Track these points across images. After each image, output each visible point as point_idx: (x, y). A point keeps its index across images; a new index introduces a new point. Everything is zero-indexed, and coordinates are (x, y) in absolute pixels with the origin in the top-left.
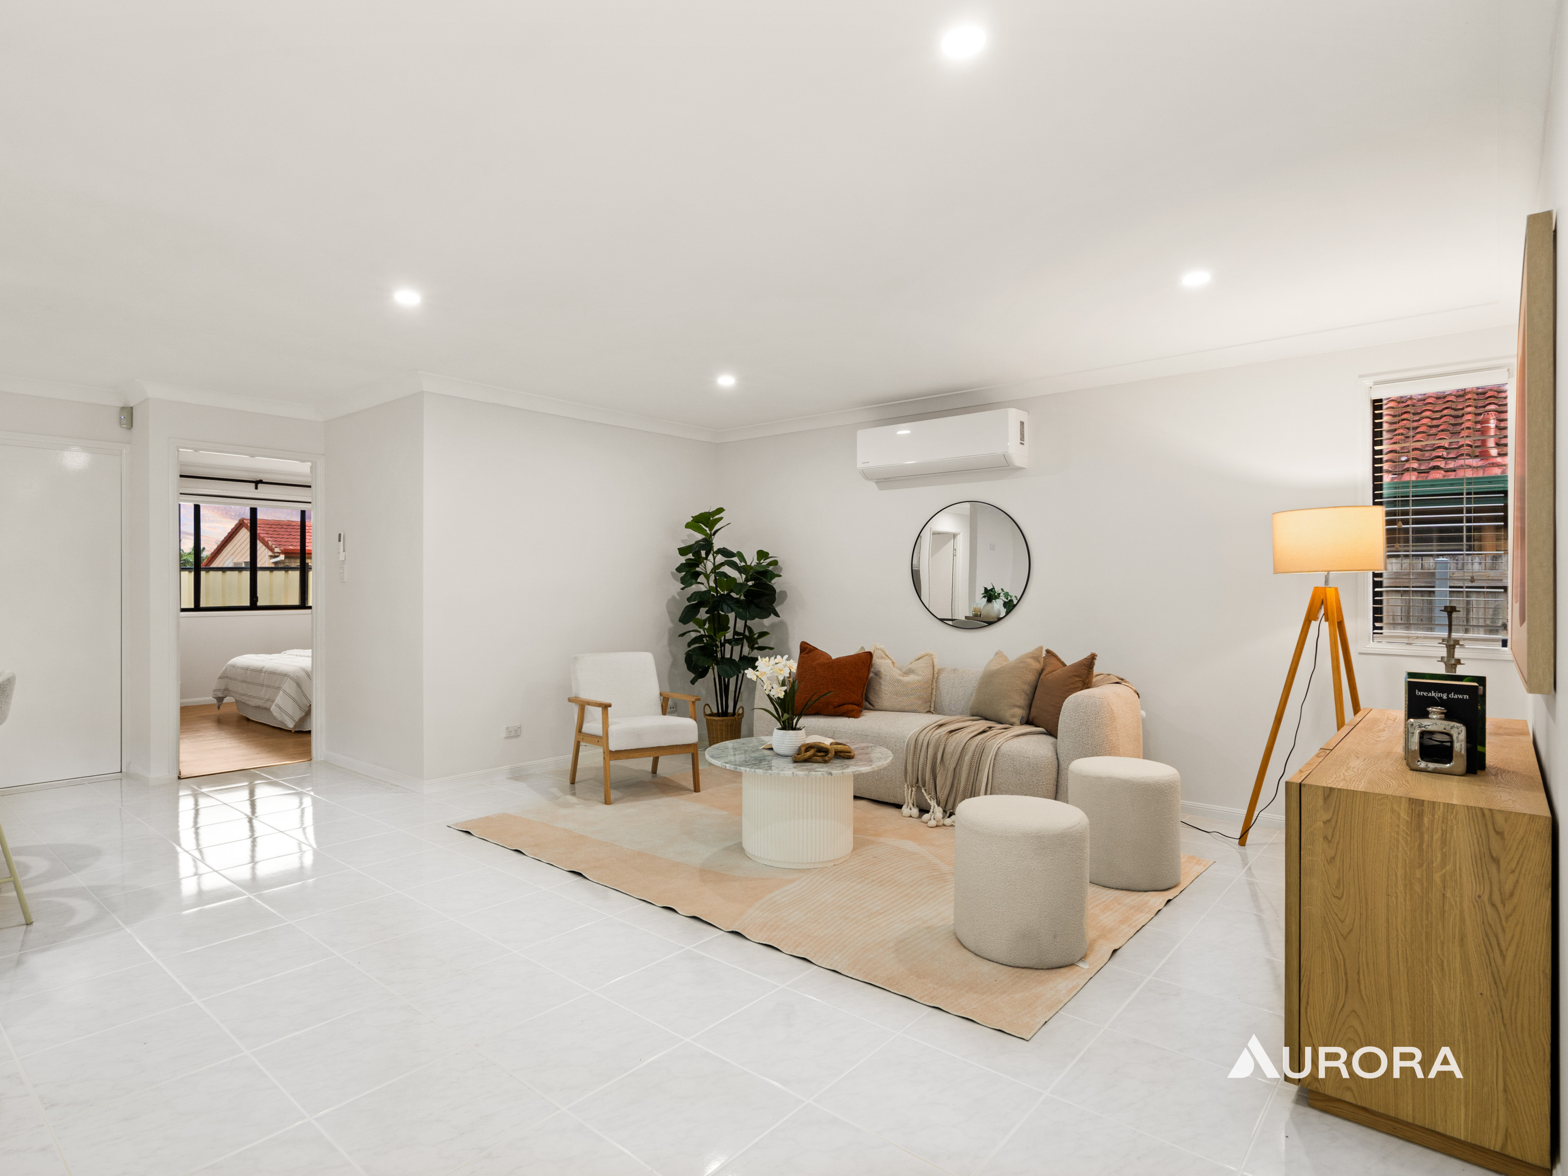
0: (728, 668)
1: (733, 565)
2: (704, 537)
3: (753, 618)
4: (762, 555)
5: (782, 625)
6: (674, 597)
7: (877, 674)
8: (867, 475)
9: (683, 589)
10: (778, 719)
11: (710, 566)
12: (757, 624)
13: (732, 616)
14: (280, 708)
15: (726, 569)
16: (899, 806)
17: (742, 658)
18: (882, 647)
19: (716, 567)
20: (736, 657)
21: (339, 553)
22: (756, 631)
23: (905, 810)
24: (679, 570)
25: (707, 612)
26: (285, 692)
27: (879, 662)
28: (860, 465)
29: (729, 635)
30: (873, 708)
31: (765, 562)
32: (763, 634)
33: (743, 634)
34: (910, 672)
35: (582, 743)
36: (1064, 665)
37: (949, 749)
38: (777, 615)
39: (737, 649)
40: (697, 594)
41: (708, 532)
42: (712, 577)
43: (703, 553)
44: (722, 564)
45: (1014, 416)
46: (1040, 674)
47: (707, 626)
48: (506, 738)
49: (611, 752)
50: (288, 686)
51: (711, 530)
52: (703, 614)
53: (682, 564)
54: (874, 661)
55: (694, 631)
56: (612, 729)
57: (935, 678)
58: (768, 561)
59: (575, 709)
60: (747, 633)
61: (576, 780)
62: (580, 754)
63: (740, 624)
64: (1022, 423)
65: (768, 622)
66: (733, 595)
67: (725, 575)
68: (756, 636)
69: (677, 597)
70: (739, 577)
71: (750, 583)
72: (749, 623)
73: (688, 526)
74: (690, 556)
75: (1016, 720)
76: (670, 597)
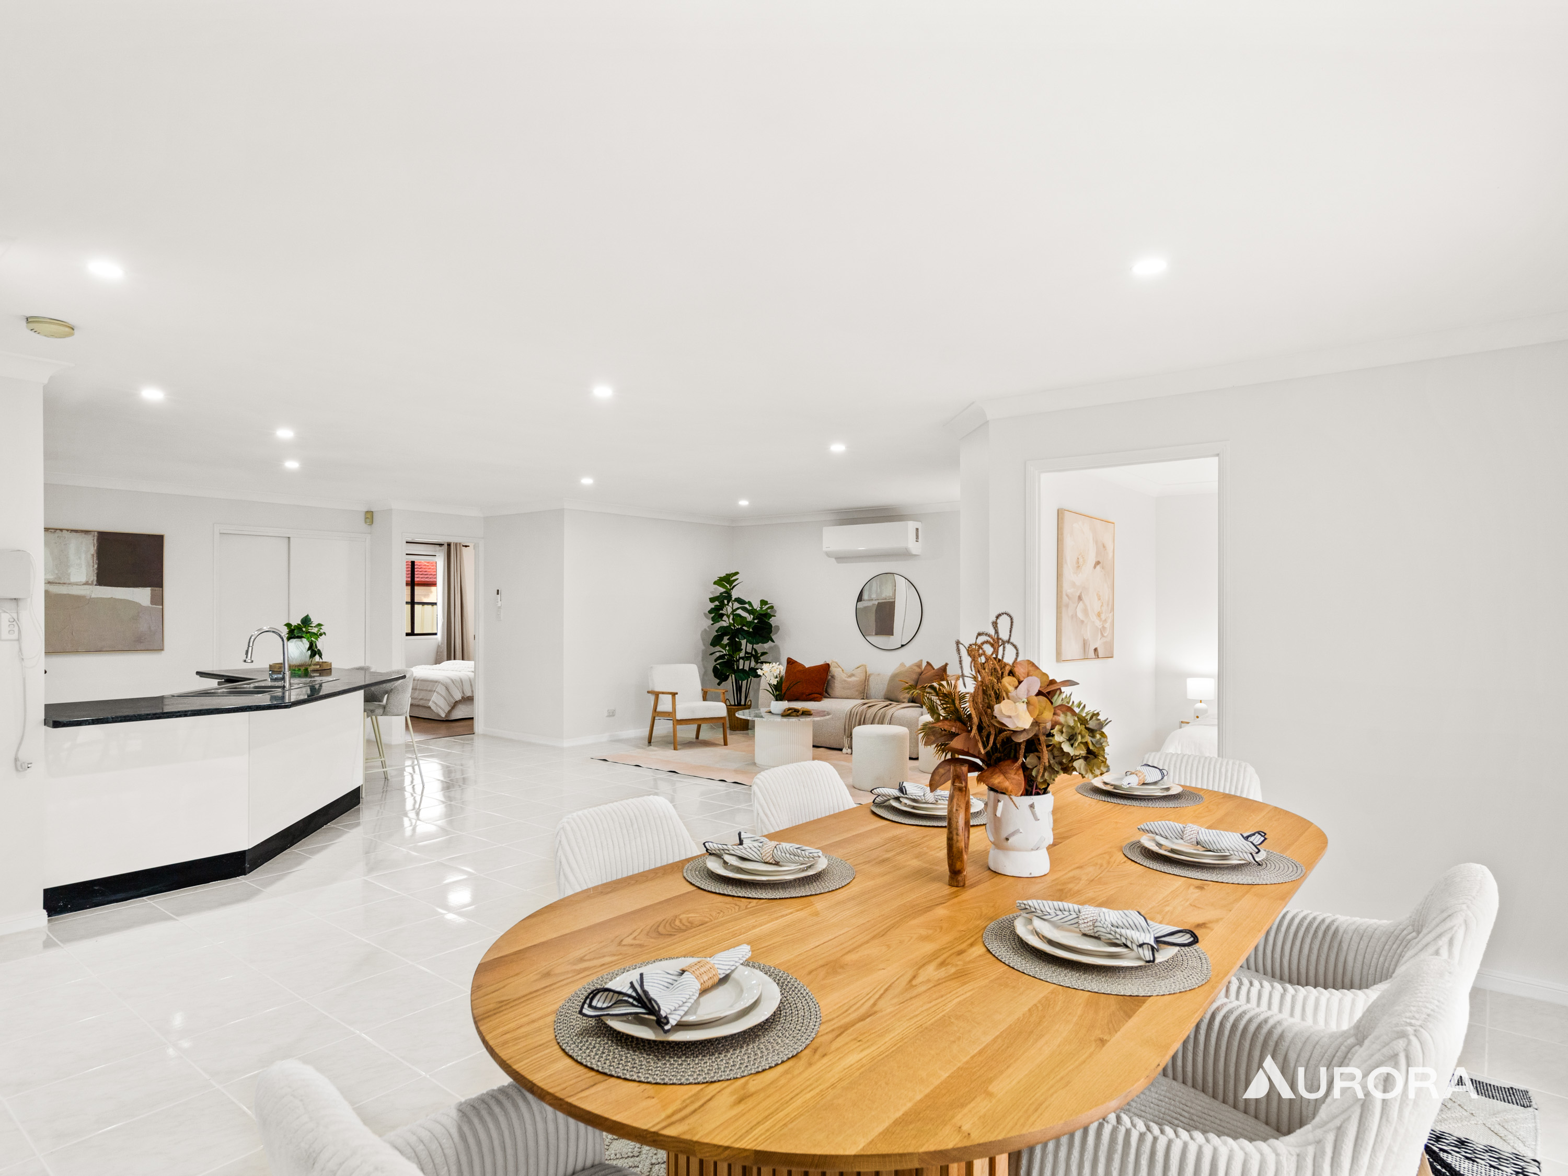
0: (742, 675)
1: (745, 609)
2: (725, 590)
3: (757, 643)
4: (763, 602)
5: (777, 647)
6: (705, 630)
7: (833, 677)
8: (828, 555)
9: (712, 624)
10: (774, 695)
11: (730, 610)
12: (760, 647)
13: (744, 642)
14: (436, 704)
15: (740, 612)
16: (841, 750)
17: (751, 669)
18: (836, 660)
19: (734, 611)
20: (747, 668)
21: (498, 602)
22: (759, 651)
23: (844, 751)
24: (710, 612)
25: (728, 639)
26: (438, 693)
27: (834, 670)
28: (825, 549)
29: (742, 654)
30: (829, 696)
31: (765, 608)
32: (763, 654)
33: (751, 653)
34: (852, 675)
35: (656, 718)
36: (934, 669)
37: (868, 716)
38: (773, 641)
39: (747, 663)
40: (721, 628)
41: (729, 587)
42: (731, 617)
43: (726, 602)
44: (738, 609)
45: (911, 525)
46: (920, 675)
47: (727, 648)
48: (607, 716)
49: (678, 720)
50: (441, 689)
51: (730, 586)
52: (725, 641)
53: (712, 609)
54: (831, 669)
55: (719, 651)
56: (678, 707)
57: (866, 679)
58: (767, 606)
59: (652, 698)
60: (754, 653)
61: (652, 741)
62: (654, 728)
63: (750, 646)
64: (917, 529)
65: (767, 646)
66: (745, 628)
67: (739, 615)
68: (759, 655)
69: (708, 629)
70: (750, 618)
71: (756, 621)
72: (755, 646)
73: (715, 583)
74: (717, 603)
75: (906, 700)
76: (703, 629)
